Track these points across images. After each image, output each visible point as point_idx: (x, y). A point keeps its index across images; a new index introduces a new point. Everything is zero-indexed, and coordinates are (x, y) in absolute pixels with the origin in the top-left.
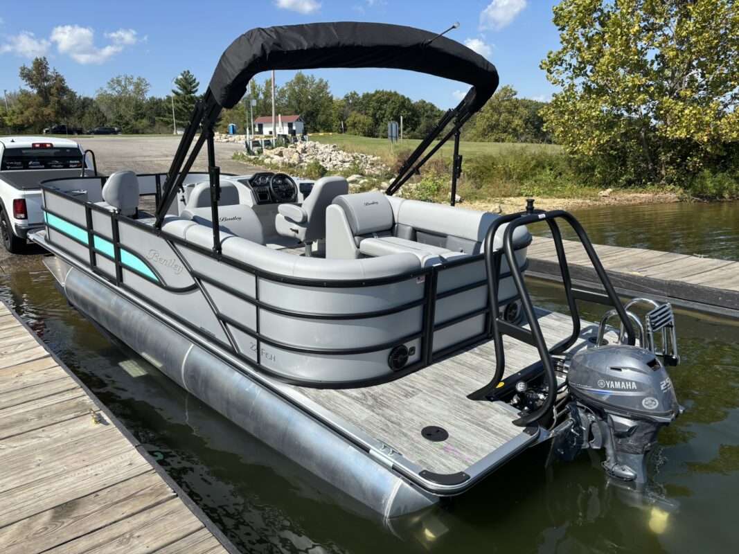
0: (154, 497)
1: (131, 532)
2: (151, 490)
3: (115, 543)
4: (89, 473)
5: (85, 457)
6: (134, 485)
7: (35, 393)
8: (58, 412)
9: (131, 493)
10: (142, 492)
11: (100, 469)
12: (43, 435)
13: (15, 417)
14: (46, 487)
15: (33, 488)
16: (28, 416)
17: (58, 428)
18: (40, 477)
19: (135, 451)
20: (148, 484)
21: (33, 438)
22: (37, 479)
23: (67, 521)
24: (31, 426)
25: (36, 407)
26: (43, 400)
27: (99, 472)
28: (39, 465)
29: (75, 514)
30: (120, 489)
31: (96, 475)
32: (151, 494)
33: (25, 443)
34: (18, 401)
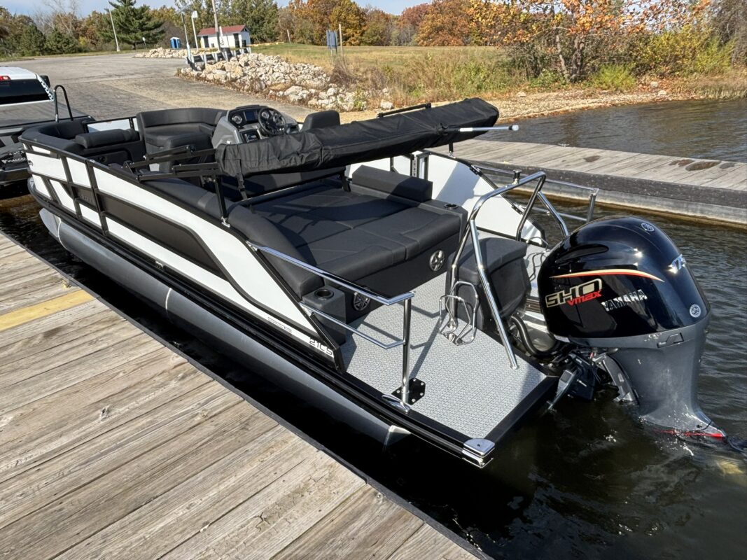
0: (111, 322)
1: (97, 340)
2: (109, 319)
3: (87, 345)
7: (18, 274)
8: (38, 284)
9: (95, 321)
10: (103, 320)
11: (73, 311)
12: (29, 297)
14: (37, 323)
16: (16, 288)
17: (40, 292)
19: (97, 300)
20: (107, 316)
21: (23, 299)
23: (54, 337)
24: (20, 293)
25: (22, 282)
26: (26, 278)
29: (59, 334)
30: (88, 320)
31: (71, 314)
33: (18, 302)
34: (7, 280)
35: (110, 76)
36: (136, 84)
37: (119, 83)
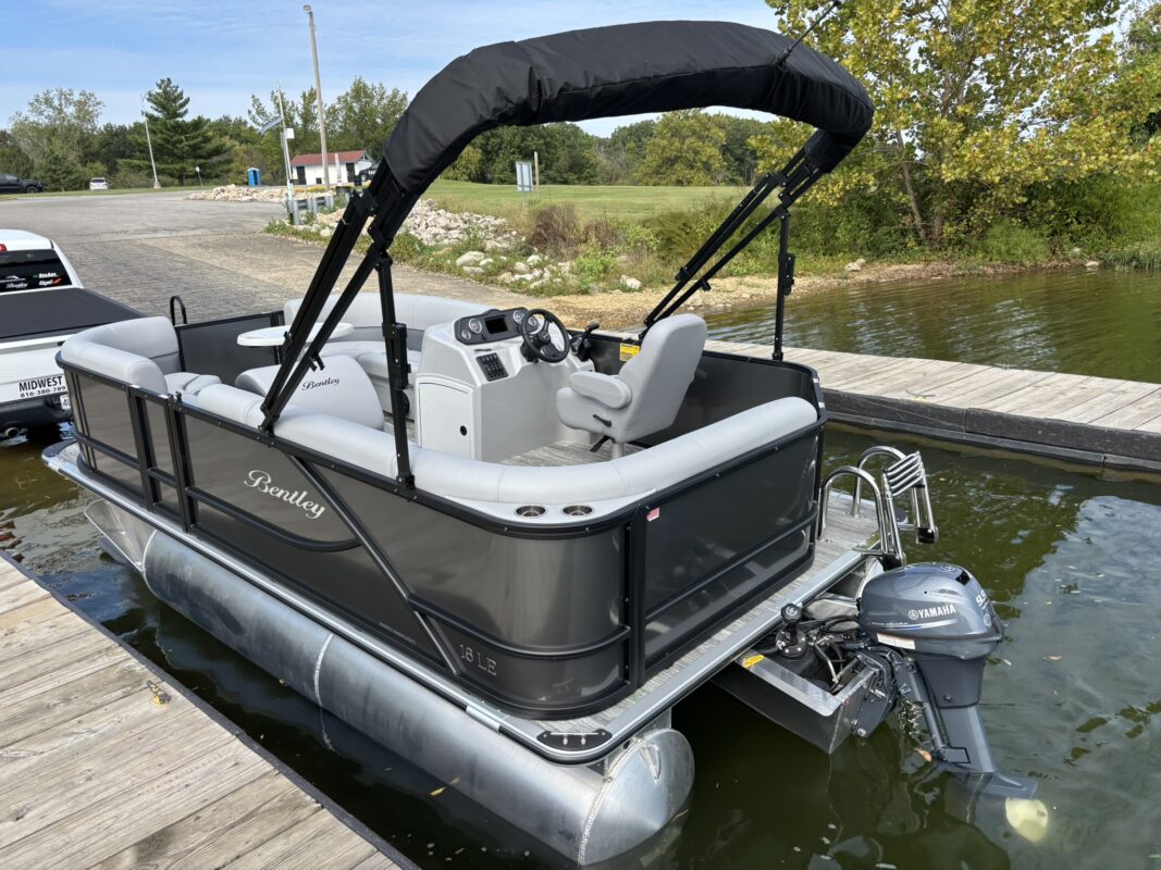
0: (287, 814)
2: (280, 801)
4: (175, 783)
5: (162, 760)
6: (252, 797)
7: (46, 661)
8: (94, 689)
9: (251, 809)
10: (267, 806)
11: (191, 775)
12: (81, 729)
13: (27, 703)
14: (114, 813)
15: (92, 816)
16: (47, 700)
17: (102, 715)
18: (99, 798)
19: (238, 742)
20: (273, 793)
21: (65, 735)
22: (94, 801)
23: (163, 863)
24: (57, 717)
25: (57, 684)
26: (63, 672)
27: (190, 782)
28: (90, 779)
29: (172, 850)
30: (231, 804)
31: (187, 786)
32: (282, 809)
33: (57, 744)
34: (23, 677)
35: (155, 231)
36: (200, 245)
37: (172, 243)
